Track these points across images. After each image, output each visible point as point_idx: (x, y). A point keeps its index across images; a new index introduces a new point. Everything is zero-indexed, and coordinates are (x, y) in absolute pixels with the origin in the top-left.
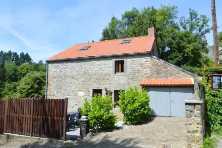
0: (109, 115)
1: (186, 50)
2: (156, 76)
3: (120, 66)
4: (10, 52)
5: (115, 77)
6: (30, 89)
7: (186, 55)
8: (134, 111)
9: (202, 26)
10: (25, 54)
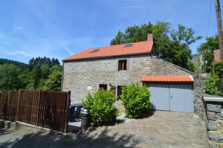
0: (111, 109)
1: (176, 56)
2: (155, 74)
3: (123, 65)
4: (45, 58)
5: (119, 74)
6: (54, 84)
7: (176, 60)
8: (136, 105)
9: (189, 38)
10: (55, 59)
